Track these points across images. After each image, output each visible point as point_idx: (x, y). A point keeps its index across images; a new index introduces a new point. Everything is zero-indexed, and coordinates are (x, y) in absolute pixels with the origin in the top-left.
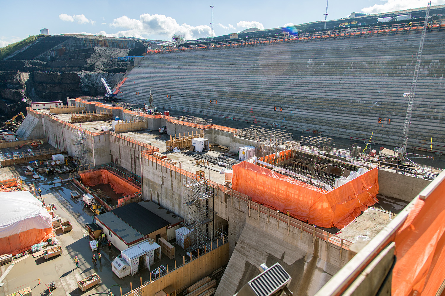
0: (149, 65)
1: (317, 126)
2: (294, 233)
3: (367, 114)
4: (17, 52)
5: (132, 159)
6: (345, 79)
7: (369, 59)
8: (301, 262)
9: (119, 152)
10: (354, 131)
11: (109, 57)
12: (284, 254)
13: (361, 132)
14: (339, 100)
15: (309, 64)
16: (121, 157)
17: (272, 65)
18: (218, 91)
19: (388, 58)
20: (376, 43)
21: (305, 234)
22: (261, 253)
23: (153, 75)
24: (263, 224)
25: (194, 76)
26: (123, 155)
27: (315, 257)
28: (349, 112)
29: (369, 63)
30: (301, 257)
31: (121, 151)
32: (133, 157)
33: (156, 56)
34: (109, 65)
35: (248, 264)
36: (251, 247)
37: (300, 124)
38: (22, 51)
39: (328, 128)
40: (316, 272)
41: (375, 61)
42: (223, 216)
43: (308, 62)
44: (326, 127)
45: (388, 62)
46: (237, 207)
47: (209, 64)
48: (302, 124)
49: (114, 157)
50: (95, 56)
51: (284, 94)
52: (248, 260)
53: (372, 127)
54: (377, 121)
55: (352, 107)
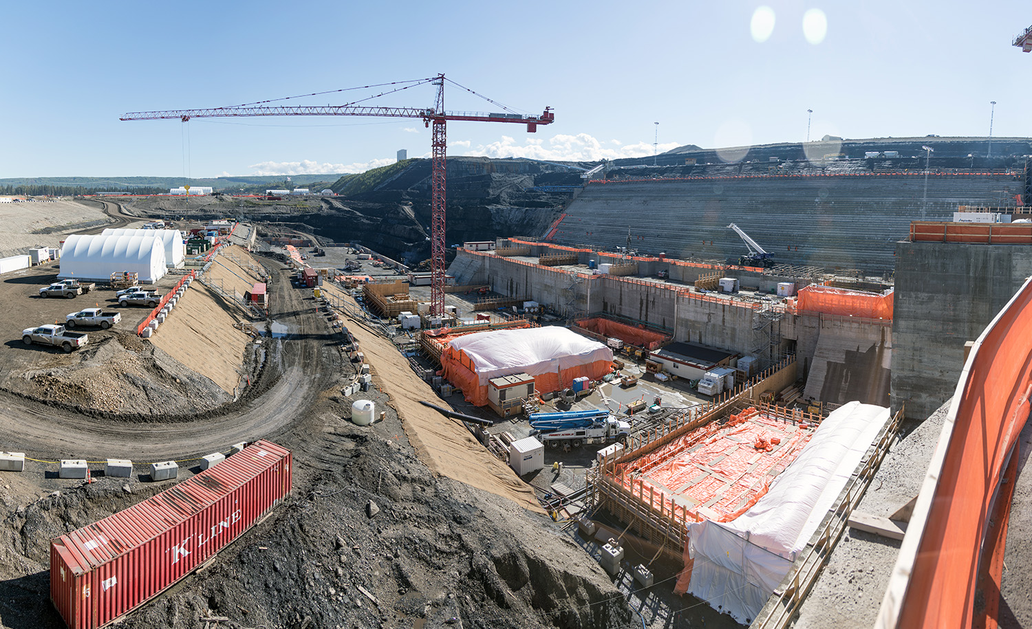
0: (596, 199)
1: (839, 263)
2: (865, 329)
3: (883, 249)
4: (389, 180)
5: (641, 304)
6: (857, 218)
7: (877, 199)
8: (873, 347)
9: (619, 297)
10: (875, 265)
11: (512, 185)
12: (858, 347)
13: (881, 265)
14: (856, 238)
15: (817, 202)
16: (623, 304)
17: (774, 202)
18: (711, 231)
19: (893, 199)
20: (880, 185)
21: (874, 326)
22: (839, 352)
23: (606, 212)
24: (837, 331)
25: (671, 213)
26: (626, 300)
27: (883, 341)
28: (867, 248)
29: (877, 203)
30: (872, 345)
31: (623, 297)
32: (645, 302)
33: (603, 187)
34: (516, 197)
35: (829, 363)
36: (829, 350)
37: (820, 262)
38: (394, 179)
39: (849, 264)
40: (886, 351)
41: (882, 202)
42: (791, 337)
43: (817, 200)
44: (847, 264)
45: (893, 203)
46: (807, 324)
47: (688, 199)
48: (822, 262)
49: (609, 305)
50: (495, 185)
51: (796, 233)
52: (828, 360)
53: (890, 260)
54: (893, 255)
55: (868, 243)
